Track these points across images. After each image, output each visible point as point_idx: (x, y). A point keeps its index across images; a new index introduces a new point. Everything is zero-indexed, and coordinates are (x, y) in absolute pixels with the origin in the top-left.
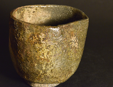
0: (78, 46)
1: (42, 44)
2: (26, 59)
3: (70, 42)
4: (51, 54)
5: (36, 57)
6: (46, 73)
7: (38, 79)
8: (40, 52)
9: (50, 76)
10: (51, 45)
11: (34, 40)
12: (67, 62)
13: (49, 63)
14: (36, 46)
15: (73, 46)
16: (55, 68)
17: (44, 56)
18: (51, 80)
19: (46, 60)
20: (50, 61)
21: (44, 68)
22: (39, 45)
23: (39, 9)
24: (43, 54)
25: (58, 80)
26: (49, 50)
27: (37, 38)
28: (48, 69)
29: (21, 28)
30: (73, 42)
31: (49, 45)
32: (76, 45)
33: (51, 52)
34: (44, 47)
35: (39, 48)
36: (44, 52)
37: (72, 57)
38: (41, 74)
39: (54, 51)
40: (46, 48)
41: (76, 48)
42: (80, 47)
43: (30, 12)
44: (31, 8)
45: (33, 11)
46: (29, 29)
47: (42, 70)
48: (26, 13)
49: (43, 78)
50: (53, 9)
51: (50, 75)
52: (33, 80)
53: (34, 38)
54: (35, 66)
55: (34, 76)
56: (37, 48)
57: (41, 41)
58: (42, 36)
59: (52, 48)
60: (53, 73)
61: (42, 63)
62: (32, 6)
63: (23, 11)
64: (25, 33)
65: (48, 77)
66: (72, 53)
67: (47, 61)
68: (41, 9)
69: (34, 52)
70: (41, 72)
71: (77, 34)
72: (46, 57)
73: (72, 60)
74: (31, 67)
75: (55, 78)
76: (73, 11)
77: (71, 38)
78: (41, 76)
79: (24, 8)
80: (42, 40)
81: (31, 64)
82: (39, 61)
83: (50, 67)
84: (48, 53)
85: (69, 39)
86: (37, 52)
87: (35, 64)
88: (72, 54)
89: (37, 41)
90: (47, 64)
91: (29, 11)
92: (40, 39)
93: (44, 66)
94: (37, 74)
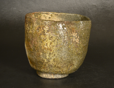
0: (79, 42)
1: (46, 35)
2: (34, 49)
3: (71, 36)
4: (54, 45)
5: (41, 47)
6: (49, 62)
7: (44, 67)
8: (44, 42)
9: (53, 65)
10: (53, 36)
11: (40, 32)
12: (68, 53)
13: (51, 52)
14: (41, 37)
15: (74, 41)
16: (57, 58)
17: (47, 46)
18: (54, 69)
19: (49, 49)
20: (53, 51)
21: (48, 57)
22: (43, 36)
23: (54, 16)
24: (47, 44)
25: (61, 71)
26: (52, 40)
27: (42, 31)
28: (51, 58)
29: (31, 23)
30: (73, 37)
31: (52, 36)
32: (76, 41)
33: (53, 43)
34: (48, 38)
35: (44, 38)
36: (47, 42)
37: (73, 50)
38: (46, 62)
39: (55, 42)
40: (49, 39)
41: (76, 43)
42: (81, 44)
43: (46, 18)
44: (47, 14)
45: (48, 17)
46: (37, 23)
47: (46, 59)
48: (42, 18)
49: (47, 67)
50: (66, 17)
51: (53, 63)
52: (40, 69)
53: (40, 30)
54: (41, 55)
55: (41, 65)
56: (42, 39)
57: (46, 33)
58: (46, 29)
59: (54, 39)
60: (55, 62)
61: (46, 52)
62: (48, 12)
63: (40, 16)
64: (33, 26)
65: (52, 66)
66: (73, 46)
67: (50, 51)
68: (55, 16)
69: (40, 43)
70: (46, 61)
71: (78, 31)
72: (49, 47)
73: (73, 53)
74: (37, 56)
75: (58, 67)
76: (81, 18)
77: (71, 33)
78: (45, 65)
79: (41, 13)
80: (46, 31)
81: (38, 53)
82: (43, 50)
83: (53, 56)
84: (51, 43)
85: (70, 34)
86: (42, 42)
87: (41, 53)
88: (73, 48)
89: (42, 32)
90: (50, 53)
91: (45, 16)
92: (44, 31)
93: (48, 55)
94: (42, 63)
